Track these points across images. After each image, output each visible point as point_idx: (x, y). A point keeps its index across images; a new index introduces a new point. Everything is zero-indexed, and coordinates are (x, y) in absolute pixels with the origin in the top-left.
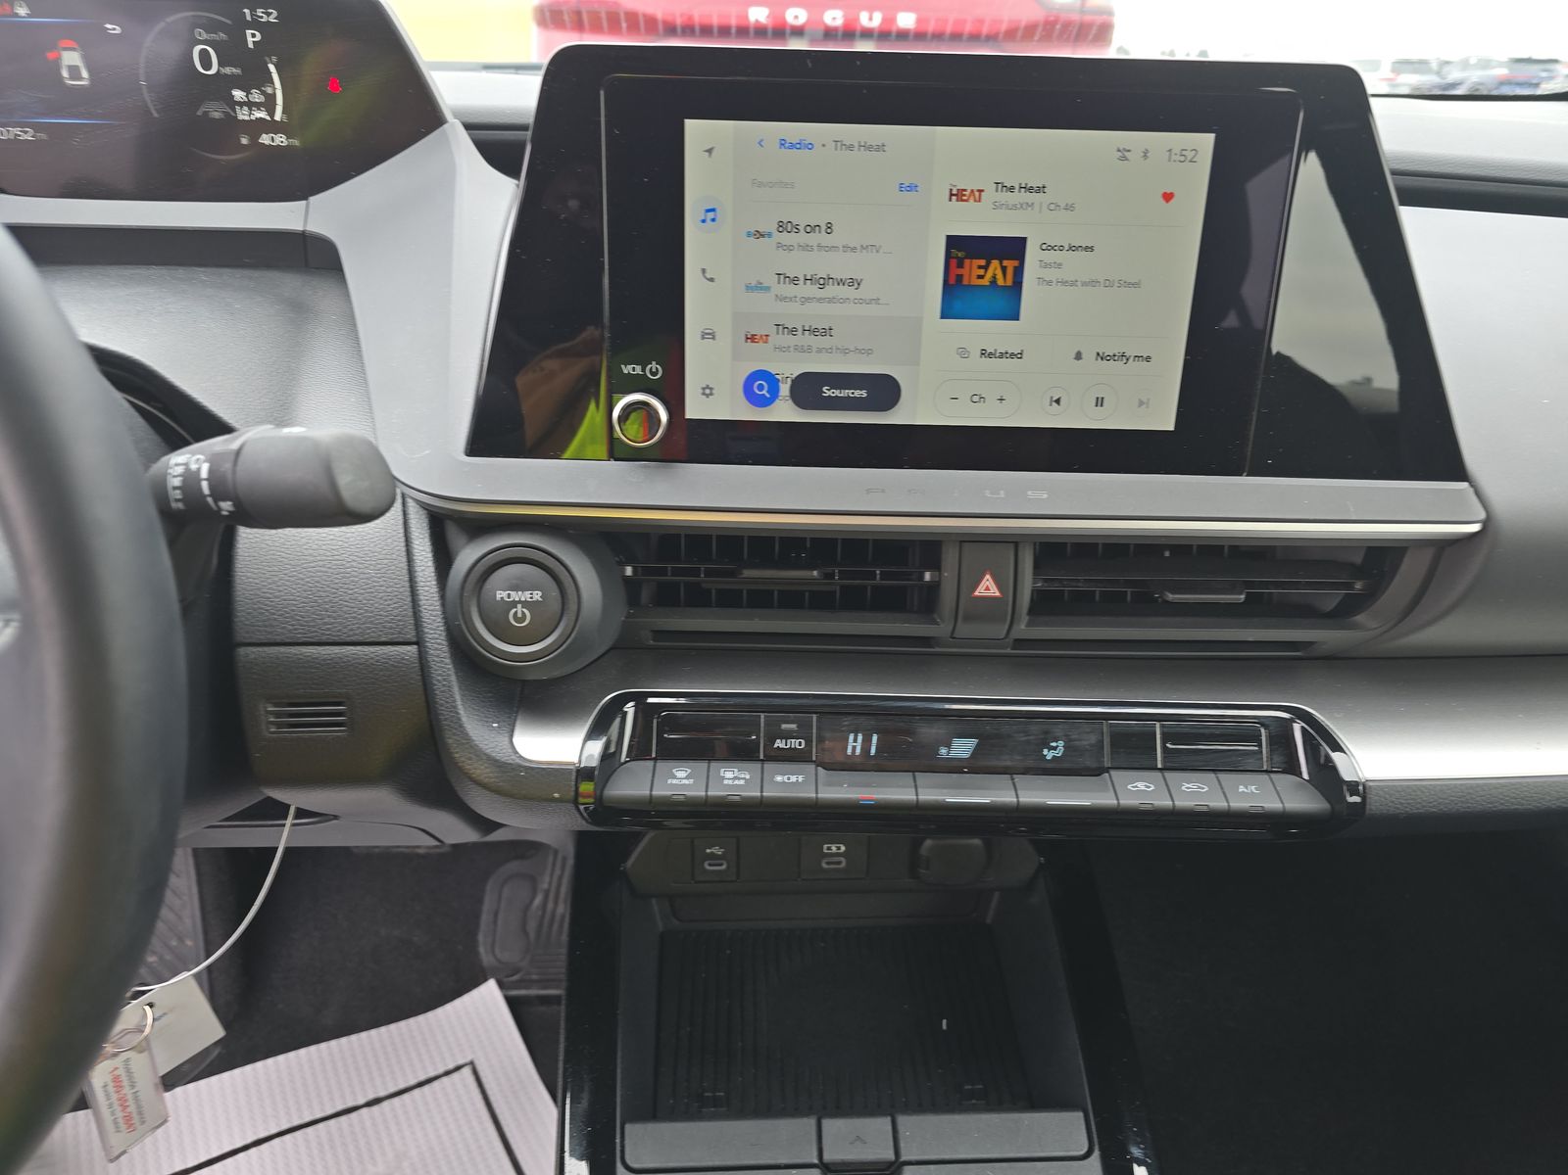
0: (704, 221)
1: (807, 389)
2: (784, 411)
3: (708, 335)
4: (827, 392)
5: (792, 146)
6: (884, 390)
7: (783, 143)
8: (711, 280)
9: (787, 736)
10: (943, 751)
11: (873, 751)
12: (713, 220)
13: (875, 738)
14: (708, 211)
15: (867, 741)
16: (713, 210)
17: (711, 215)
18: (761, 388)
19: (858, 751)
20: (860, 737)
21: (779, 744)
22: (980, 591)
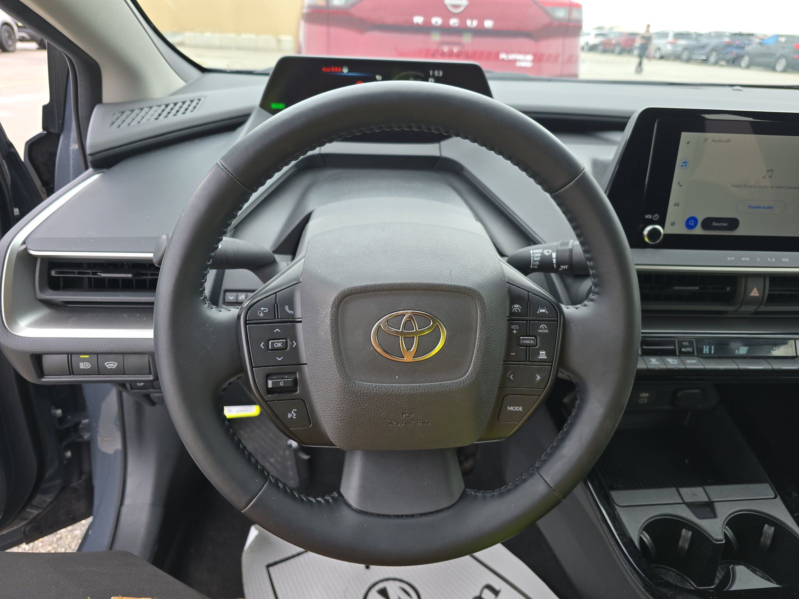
0: (682, 166)
1: (708, 223)
2: (698, 231)
3: (677, 205)
4: (714, 224)
5: (717, 141)
6: (733, 223)
7: (713, 140)
8: (681, 186)
9: (686, 347)
10: (737, 351)
11: (713, 352)
12: (685, 166)
13: (713, 348)
14: (684, 163)
15: (710, 349)
16: (686, 162)
17: (685, 164)
18: (691, 222)
19: (707, 352)
20: (708, 347)
21: (683, 350)
22: (752, 294)
